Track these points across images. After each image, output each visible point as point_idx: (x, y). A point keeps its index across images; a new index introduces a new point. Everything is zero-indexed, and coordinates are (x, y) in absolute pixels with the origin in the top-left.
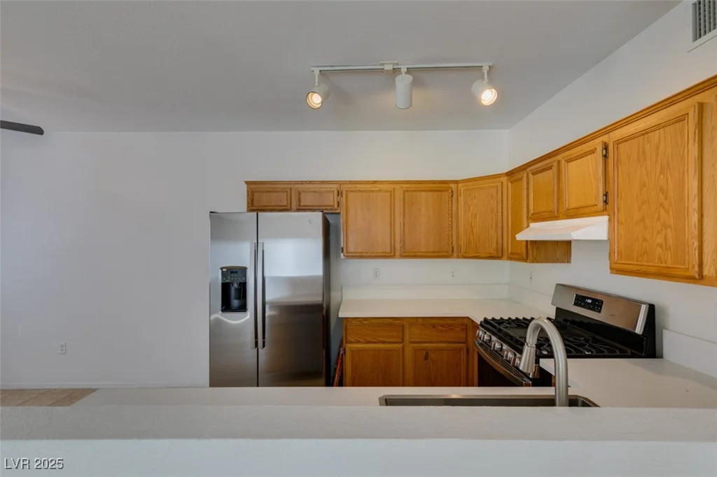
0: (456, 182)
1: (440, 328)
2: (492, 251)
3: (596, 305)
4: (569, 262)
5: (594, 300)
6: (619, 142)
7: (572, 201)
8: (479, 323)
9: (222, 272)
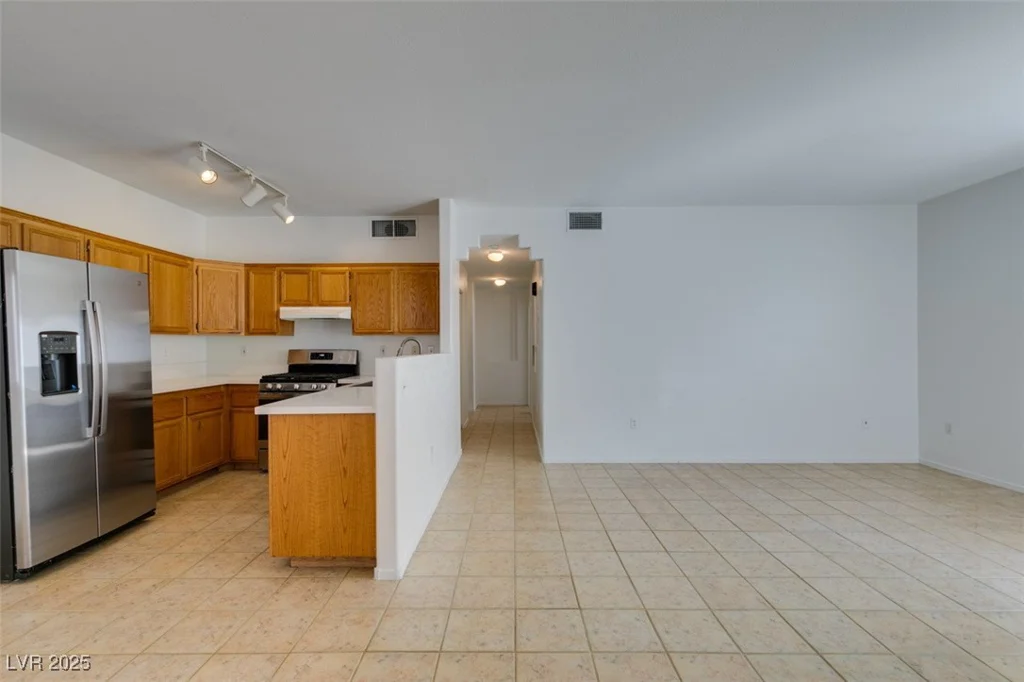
0: (192, 260)
1: (208, 397)
2: (232, 327)
3: (329, 356)
4: (292, 334)
5: (326, 354)
6: (359, 274)
7: (326, 296)
8: (258, 383)
9: (41, 339)
